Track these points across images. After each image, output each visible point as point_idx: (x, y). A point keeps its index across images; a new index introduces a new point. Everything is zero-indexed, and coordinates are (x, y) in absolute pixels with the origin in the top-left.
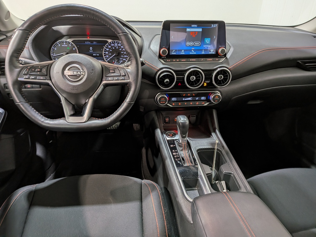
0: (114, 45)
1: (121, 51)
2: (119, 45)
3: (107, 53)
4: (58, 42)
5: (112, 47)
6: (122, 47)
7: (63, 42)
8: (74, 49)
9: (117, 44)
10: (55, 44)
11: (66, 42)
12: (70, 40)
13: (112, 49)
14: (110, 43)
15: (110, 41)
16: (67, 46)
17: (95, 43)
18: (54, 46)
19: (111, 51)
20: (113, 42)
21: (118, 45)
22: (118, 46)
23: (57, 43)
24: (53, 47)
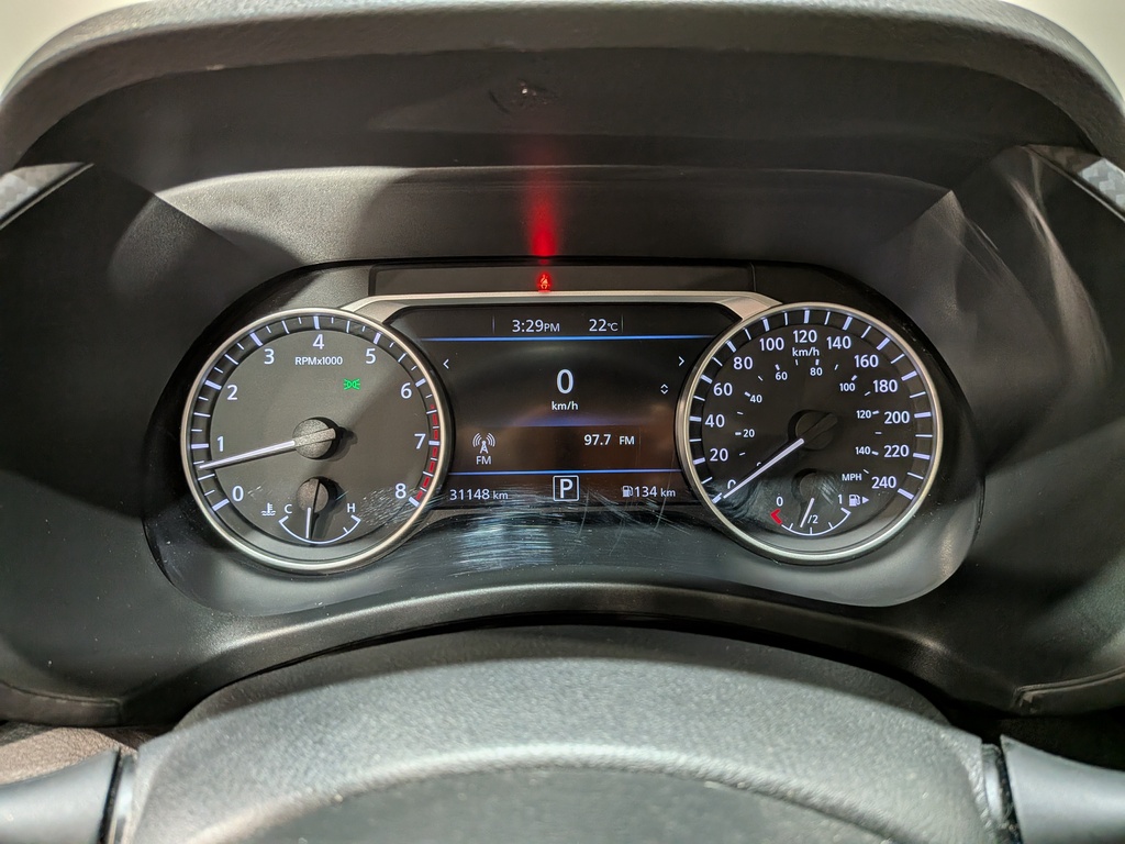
0: (790, 342)
1: (857, 400)
2: (837, 343)
3: (714, 421)
4: (257, 330)
5: (766, 360)
6: (862, 361)
7: (303, 326)
8: (406, 391)
9: (812, 335)
10: (232, 350)
11: (332, 325)
12: (370, 310)
13: (770, 389)
14: (756, 327)
15: (750, 307)
16: (338, 361)
17: (599, 328)
18: (221, 362)
19: (756, 399)
20: (775, 319)
21: (822, 344)
22: (829, 356)
23: (245, 339)
24: (212, 376)
